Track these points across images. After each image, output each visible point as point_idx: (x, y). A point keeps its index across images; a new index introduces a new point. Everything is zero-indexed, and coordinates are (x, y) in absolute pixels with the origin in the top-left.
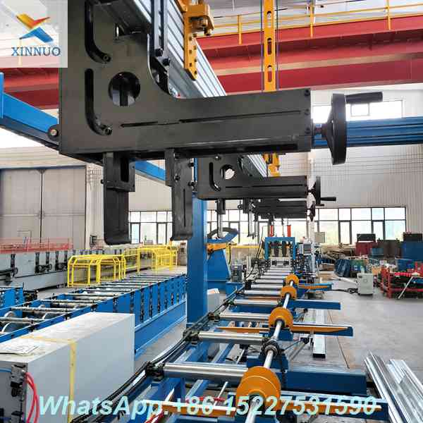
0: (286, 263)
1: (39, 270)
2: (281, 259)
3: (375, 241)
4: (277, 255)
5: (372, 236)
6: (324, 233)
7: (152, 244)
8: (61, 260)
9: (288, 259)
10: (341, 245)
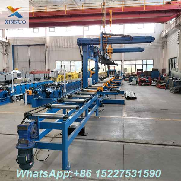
0: (113, 76)
1: (45, 79)
2: (112, 75)
3: (143, 71)
4: (111, 74)
5: (142, 70)
6: (127, 69)
7: (69, 72)
8: (49, 76)
9: (114, 75)
10: (132, 73)
